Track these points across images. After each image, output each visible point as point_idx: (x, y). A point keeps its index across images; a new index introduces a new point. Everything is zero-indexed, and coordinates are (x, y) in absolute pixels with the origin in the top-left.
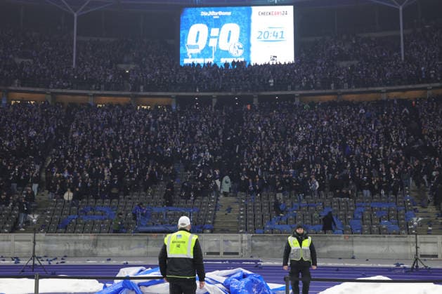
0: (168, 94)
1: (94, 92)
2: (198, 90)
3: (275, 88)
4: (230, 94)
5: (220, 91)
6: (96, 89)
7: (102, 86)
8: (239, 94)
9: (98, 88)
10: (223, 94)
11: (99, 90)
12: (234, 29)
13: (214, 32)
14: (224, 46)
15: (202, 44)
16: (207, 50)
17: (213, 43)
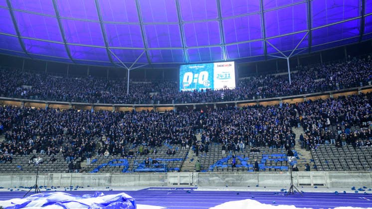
1: (135, 105)
2: (186, 103)
3: (225, 100)
4: (202, 104)
5: (197, 102)
6: (136, 104)
10: (198, 104)
11: (138, 104)
12: (206, 74)
13: (196, 76)
14: (201, 82)
15: (190, 82)
16: (193, 85)
17: (195, 81)
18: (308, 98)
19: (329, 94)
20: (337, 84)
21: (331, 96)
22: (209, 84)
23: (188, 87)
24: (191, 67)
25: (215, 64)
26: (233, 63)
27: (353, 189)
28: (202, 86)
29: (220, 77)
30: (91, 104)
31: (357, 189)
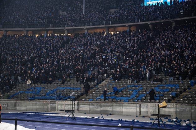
0: (124, 24)
1: (86, 27)
2: (140, 21)
3: (184, 15)
4: (157, 21)
5: (152, 20)
7: (91, 24)
8: (163, 21)
9: (88, 24)
10: (154, 22)
30: (43, 29)
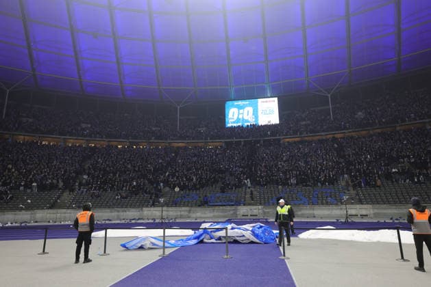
0: (221, 141)
1: (187, 141)
3: (271, 136)
4: (250, 139)
5: (245, 138)
8: (254, 139)
9: (189, 139)
12: (250, 109)
13: (241, 111)
14: (246, 118)
15: (235, 117)
16: (238, 120)
17: (241, 116)
18: (350, 134)
19: (369, 130)
20: (377, 121)
21: (371, 132)
22: (254, 120)
23: (234, 122)
24: (236, 103)
25: (260, 100)
26: (276, 99)
27: (391, 219)
28: (247, 121)
29: (265, 113)
31: (394, 219)
